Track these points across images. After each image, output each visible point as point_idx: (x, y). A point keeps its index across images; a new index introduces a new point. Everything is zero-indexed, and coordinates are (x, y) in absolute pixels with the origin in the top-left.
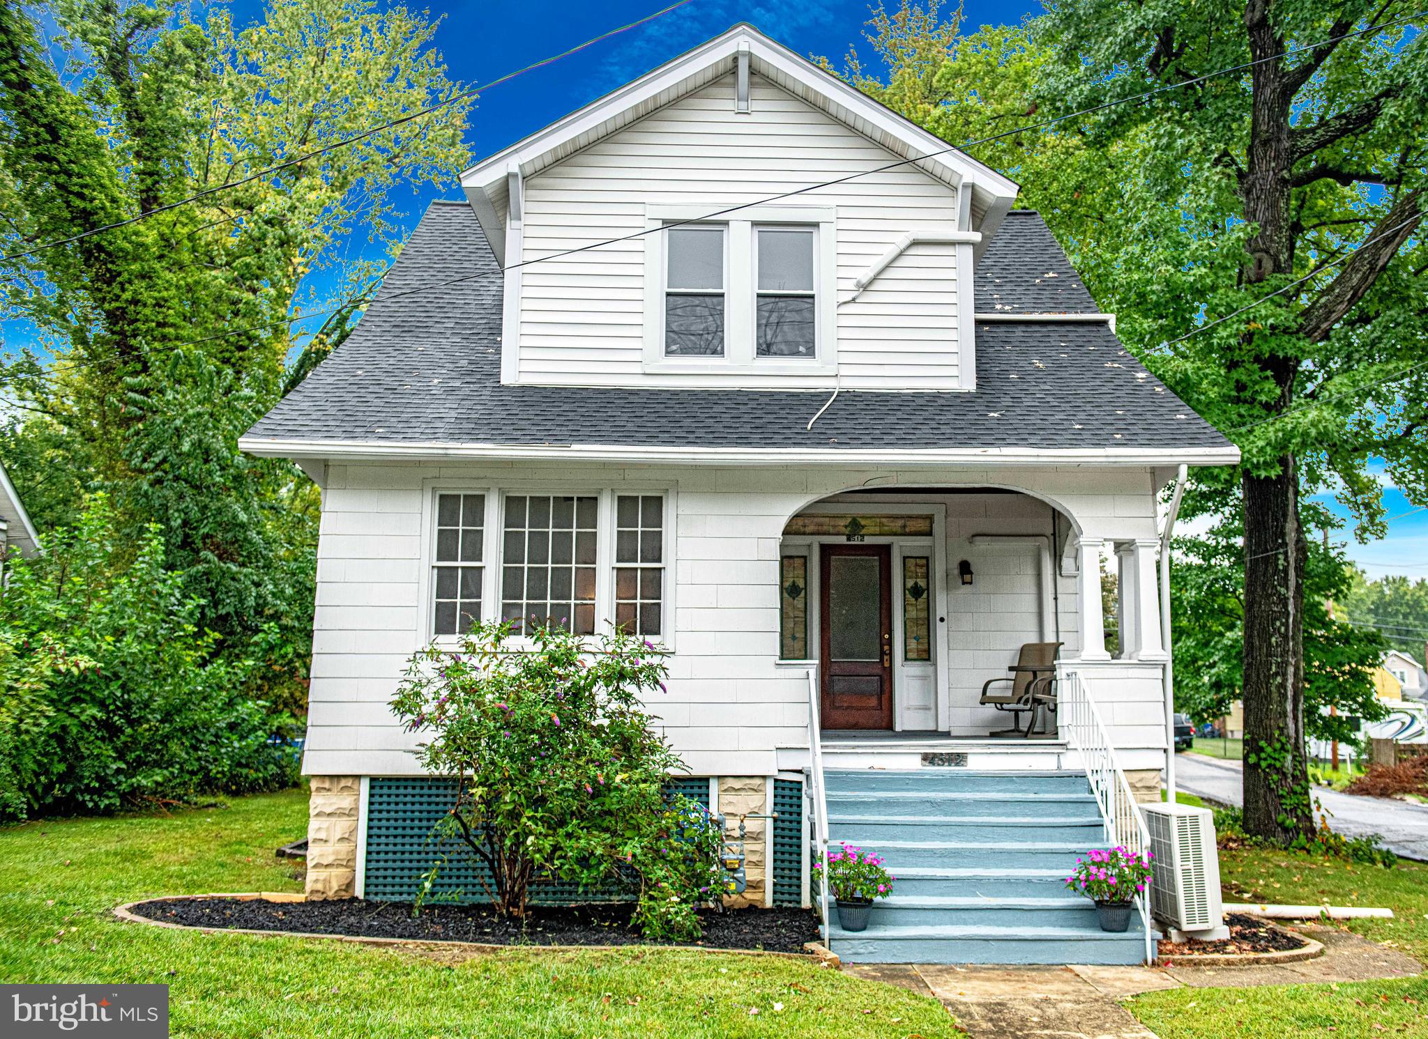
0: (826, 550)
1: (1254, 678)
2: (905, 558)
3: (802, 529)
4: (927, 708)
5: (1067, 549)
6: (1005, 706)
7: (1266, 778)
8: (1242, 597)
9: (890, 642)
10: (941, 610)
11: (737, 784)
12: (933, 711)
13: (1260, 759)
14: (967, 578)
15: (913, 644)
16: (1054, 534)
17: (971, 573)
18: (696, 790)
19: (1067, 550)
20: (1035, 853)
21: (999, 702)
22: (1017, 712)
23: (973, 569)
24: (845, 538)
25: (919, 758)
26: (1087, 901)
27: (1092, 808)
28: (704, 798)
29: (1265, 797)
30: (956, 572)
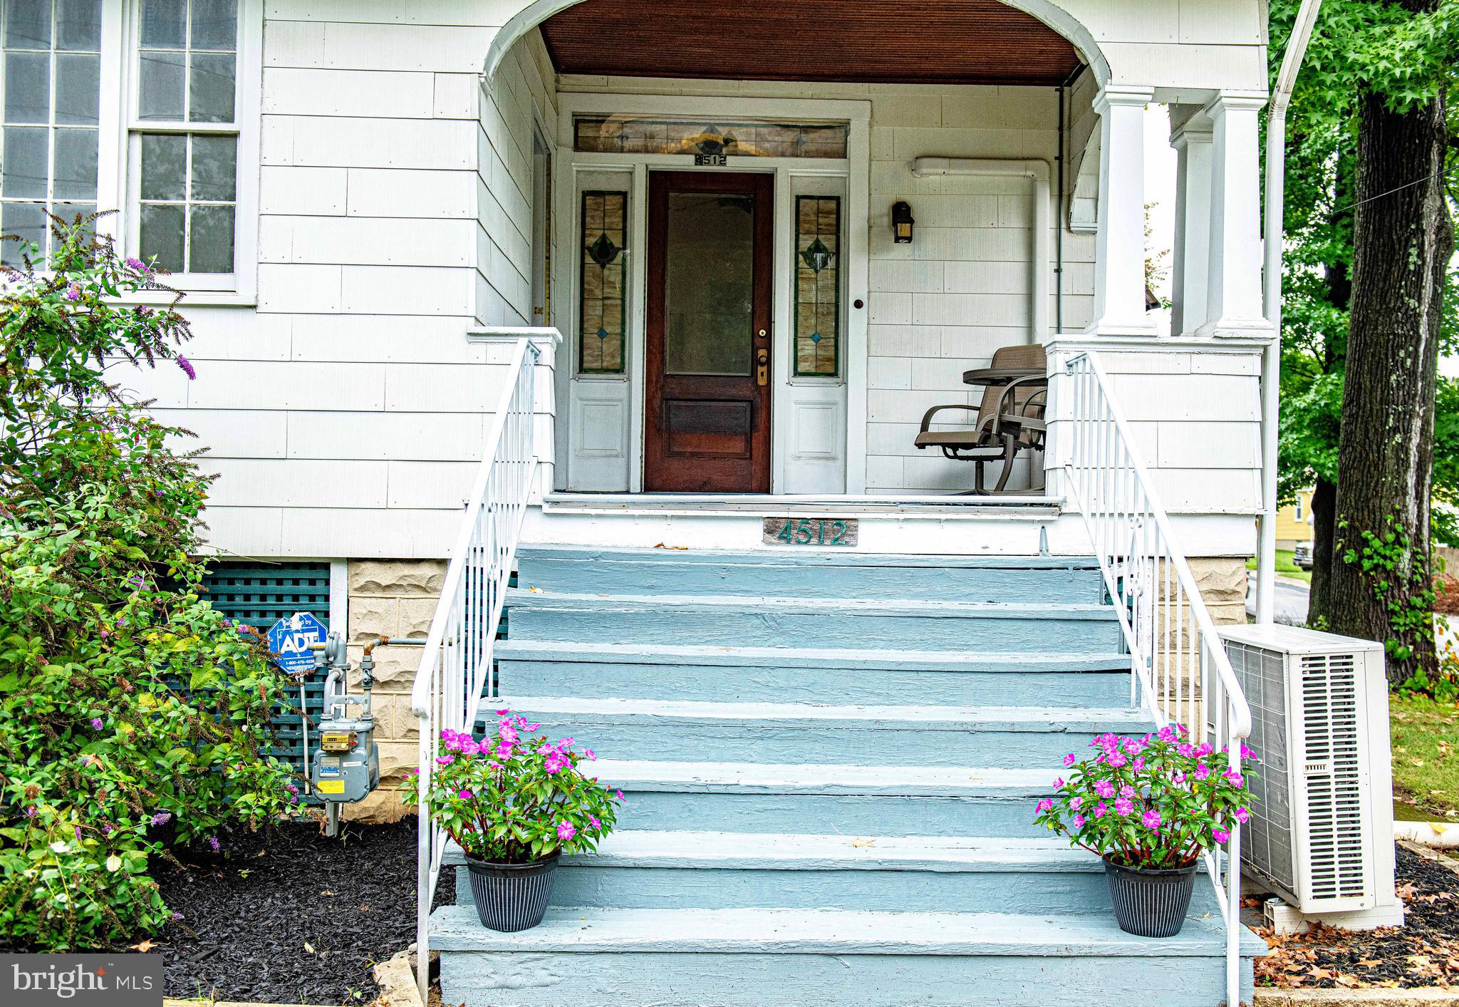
0: (660, 182)
1: (1359, 435)
2: (798, 198)
3: (618, 142)
4: (829, 458)
5: (1080, 180)
6: (961, 452)
7: (1369, 586)
8: (1319, 349)
9: (768, 342)
10: (856, 287)
11: (385, 575)
12: (840, 462)
13: (1361, 557)
14: (904, 229)
15: (808, 347)
16: (1060, 158)
17: (912, 222)
18: (304, 587)
19: (1082, 182)
20: (973, 731)
21: (952, 446)
22: (980, 461)
23: (915, 215)
24: (691, 158)
25: (759, 527)
26: (1084, 855)
27: (1106, 632)
28: (319, 604)
29: (1366, 613)
30: (886, 221)
